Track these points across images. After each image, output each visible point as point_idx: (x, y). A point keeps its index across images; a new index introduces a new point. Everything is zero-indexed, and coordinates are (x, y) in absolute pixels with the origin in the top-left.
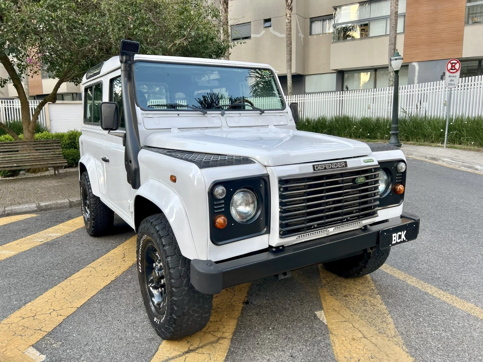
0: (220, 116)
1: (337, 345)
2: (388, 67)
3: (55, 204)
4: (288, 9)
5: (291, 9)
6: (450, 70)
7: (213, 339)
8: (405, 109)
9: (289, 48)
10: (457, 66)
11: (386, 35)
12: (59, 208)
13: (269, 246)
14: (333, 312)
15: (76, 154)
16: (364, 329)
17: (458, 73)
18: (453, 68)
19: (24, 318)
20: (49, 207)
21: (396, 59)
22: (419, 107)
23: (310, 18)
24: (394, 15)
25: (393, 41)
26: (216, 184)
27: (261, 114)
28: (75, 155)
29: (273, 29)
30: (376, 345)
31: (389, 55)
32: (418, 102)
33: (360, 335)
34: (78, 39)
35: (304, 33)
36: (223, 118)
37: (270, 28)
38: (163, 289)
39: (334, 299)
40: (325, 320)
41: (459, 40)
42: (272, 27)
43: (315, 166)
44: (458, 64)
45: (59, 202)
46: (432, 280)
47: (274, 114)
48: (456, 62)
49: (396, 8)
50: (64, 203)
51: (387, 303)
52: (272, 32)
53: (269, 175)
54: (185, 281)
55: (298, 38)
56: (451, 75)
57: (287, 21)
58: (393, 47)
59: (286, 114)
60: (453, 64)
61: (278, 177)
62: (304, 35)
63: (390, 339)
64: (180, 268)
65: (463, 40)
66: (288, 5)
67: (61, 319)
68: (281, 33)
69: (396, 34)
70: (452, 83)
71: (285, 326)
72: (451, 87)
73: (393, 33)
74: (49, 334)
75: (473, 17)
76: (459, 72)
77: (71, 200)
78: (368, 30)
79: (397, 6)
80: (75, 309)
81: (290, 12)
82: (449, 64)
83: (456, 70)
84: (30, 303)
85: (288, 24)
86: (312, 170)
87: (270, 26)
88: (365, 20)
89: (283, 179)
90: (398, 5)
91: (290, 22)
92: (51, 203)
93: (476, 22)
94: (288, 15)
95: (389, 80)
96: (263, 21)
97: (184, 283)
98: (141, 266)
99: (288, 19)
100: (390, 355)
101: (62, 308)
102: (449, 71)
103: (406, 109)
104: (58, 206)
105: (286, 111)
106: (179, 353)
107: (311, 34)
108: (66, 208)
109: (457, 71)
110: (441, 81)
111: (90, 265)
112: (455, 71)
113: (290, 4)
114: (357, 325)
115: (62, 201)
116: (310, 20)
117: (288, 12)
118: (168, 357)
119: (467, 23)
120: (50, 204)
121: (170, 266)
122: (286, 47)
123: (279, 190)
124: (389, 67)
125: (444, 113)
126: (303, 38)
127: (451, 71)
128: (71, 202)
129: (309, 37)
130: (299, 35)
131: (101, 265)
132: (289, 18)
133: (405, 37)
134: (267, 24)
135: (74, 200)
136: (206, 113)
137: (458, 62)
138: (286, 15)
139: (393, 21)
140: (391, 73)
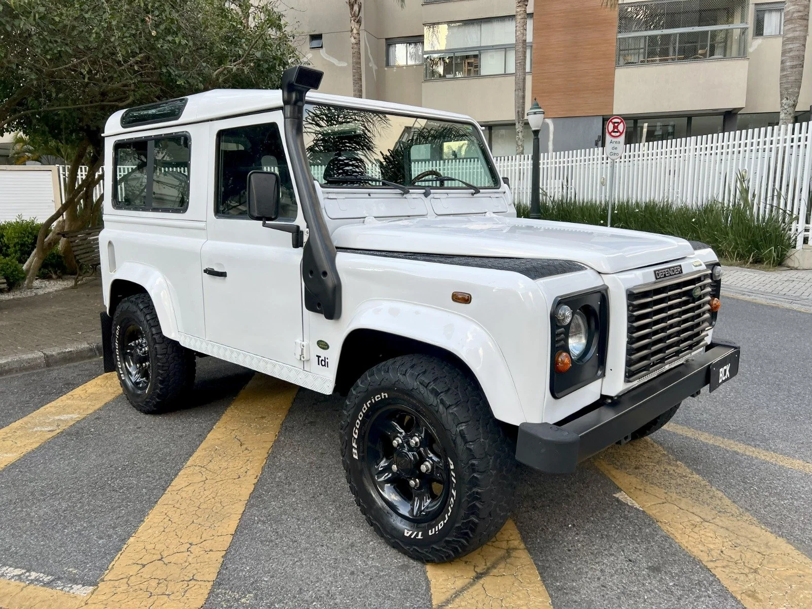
0: (422, 196)
1: (679, 537)
2: (514, 124)
3: (17, 361)
4: (354, 21)
5: (359, 22)
6: (612, 132)
7: (501, 553)
8: (545, 190)
9: (357, 85)
10: (621, 128)
11: (505, 75)
12: (26, 369)
13: (602, 396)
14: (638, 492)
15: (10, 267)
16: (696, 510)
17: (622, 138)
18: (616, 130)
19: (144, 566)
20: (6, 368)
21: (535, 113)
22: (565, 187)
23: (386, 39)
24: (521, 44)
25: (521, 85)
26: (560, 302)
27: (473, 194)
28: (8, 269)
29: (328, 52)
30: (727, 529)
31: (515, 105)
32: (564, 179)
33: (698, 520)
34: (51, 49)
35: (377, 64)
36: (427, 200)
37: (321, 50)
38: (417, 480)
39: (626, 474)
40: (637, 504)
41: (609, 88)
42: (324, 48)
43: (657, 272)
44: (622, 124)
45: (25, 357)
46: (731, 434)
47: (488, 195)
48: (619, 121)
49: (524, 35)
50: (36, 359)
51: (698, 472)
52: (324, 57)
53: (608, 287)
54: (491, 461)
55: (368, 69)
56: (614, 140)
57: (353, 41)
58: (521, 94)
59: (502, 195)
60: (616, 125)
61: (627, 290)
62: (378, 66)
63: (739, 518)
64: (482, 440)
65: (613, 88)
66: (354, 16)
67: (218, 557)
68: (340, 59)
69: (525, 73)
70: (614, 151)
71: (588, 521)
72: (613, 157)
73: (520, 73)
74: (217, 584)
75: (625, 56)
76: (623, 136)
77: (48, 353)
78: (479, 64)
79: (525, 32)
80: (230, 538)
81: (357, 26)
82: (611, 123)
83: (619, 132)
84: (132, 539)
85: (355, 46)
86: (653, 279)
87: (322, 47)
88: (473, 49)
89: (635, 291)
90: (526, 30)
91: (358, 43)
92: (10, 360)
93: (629, 63)
94: (355, 31)
95: (517, 144)
96: (308, 37)
97: (491, 463)
98: (358, 449)
99: (355, 38)
100: (753, 539)
101: (203, 539)
102: (610, 133)
103: (547, 189)
104: (24, 366)
105: (504, 190)
106: (467, 581)
107: (388, 64)
108: (40, 367)
109: (621, 134)
110: (596, 149)
111: (189, 463)
112: (618, 134)
113: (357, 13)
114: (682, 506)
115: (30, 356)
116: (386, 43)
117: (354, 25)
118: (455, 588)
119: (618, 65)
120: (7, 363)
121: (468, 437)
122: (352, 83)
123: (628, 310)
124: (517, 124)
125: (601, 197)
126: (376, 70)
127: (613, 134)
128: (47, 357)
129: (386, 69)
130: (371, 66)
131: (211, 461)
132: (356, 36)
133: (533, 80)
134: (316, 43)
135: (54, 353)
136: (408, 192)
137: (622, 121)
138: (352, 31)
139: (520, 54)
140: (520, 134)
